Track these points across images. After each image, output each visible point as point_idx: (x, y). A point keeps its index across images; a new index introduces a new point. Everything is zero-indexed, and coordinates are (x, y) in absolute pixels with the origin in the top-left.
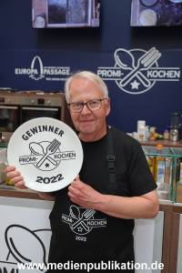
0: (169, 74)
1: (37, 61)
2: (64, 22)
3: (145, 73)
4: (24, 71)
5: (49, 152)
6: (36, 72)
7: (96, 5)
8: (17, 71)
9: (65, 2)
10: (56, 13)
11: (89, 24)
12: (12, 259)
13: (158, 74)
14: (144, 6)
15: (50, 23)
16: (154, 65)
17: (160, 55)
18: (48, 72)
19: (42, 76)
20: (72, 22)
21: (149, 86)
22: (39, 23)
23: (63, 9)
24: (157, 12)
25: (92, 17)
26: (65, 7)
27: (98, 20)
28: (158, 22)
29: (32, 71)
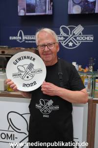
2: (34, 12)
4: (14, 38)
6: (20, 38)
7: (50, 3)
8: (11, 38)
9: (35, 2)
10: (30, 8)
11: (47, 13)
12: (11, 129)
15: (27, 13)
16: (80, 34)
19: (24, 40)
20: (38, 12)
21: (78, 45)
22: (22, 13)
23: (33, 5)
25: (49, 9)
26: (35, 5)
27: (51, 11)
29: (18, 38)
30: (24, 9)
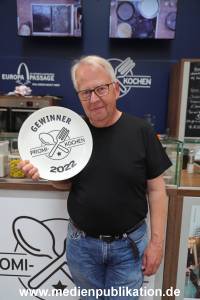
0: (142, 81)
1: (23, 67)
3: (121, 80)
4: (11, 77)
5: (60, 141)
6: (22, 77)
7: (78, 17)
8: (4, 77)
9: (49, 12)
10: (39, 22)
11: (72, 34)
13: (133, 81)
14: (120, 20)
15: (35, 31)
16: (129, 74)
17: (134, 64)
18: (34, 78)
19: (28, 82)
20: (55, 31)
21: (126, 92)
23: (47, 19)
24: (132, 25)
25: (75, 28)
26: (49, 16)
28: (132, 35)
29: (19, 77)
30: (29, 24)
